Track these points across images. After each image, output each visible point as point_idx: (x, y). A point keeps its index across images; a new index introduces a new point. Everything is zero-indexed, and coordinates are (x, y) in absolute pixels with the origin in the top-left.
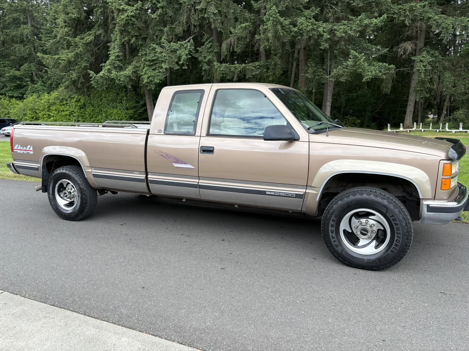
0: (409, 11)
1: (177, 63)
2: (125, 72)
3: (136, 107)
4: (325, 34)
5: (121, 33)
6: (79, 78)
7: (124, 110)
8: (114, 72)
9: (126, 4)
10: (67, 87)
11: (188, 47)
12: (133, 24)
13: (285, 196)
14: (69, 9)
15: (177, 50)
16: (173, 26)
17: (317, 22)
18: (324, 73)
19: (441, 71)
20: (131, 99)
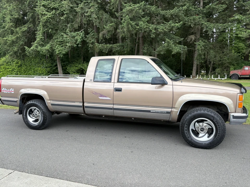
0: (193, 20)
1: (75, 43)
2: (46, 48)
3: (51, 66)
4: (153, 30)
5: (43, 27)
6: (18, 50)
7: (44, 68)
8: (39, 47)
9: (46, 11)
10: (11, 56)
11: (81, 35)
12: (50, 22)
13: (161, 113)
14: (13, 13)
15: (75, 36)
16: (73, 24)
17: (148, 24)
18: (152, 50)
19: (208, 50)
20: (48, 62)
